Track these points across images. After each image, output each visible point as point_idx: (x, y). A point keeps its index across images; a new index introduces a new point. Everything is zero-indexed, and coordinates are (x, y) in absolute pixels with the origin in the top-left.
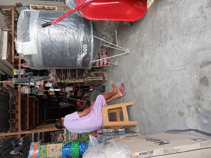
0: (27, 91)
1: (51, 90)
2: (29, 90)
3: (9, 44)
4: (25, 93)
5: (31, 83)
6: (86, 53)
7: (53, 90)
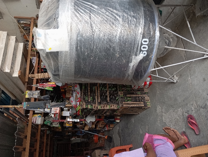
0: (39, 120)
1: (68, 120)
2: (42, 119)
3: (24, 60)
4: (37, 123)
5: (46, 110)
6: (146, 53)
7: (71, 120)
